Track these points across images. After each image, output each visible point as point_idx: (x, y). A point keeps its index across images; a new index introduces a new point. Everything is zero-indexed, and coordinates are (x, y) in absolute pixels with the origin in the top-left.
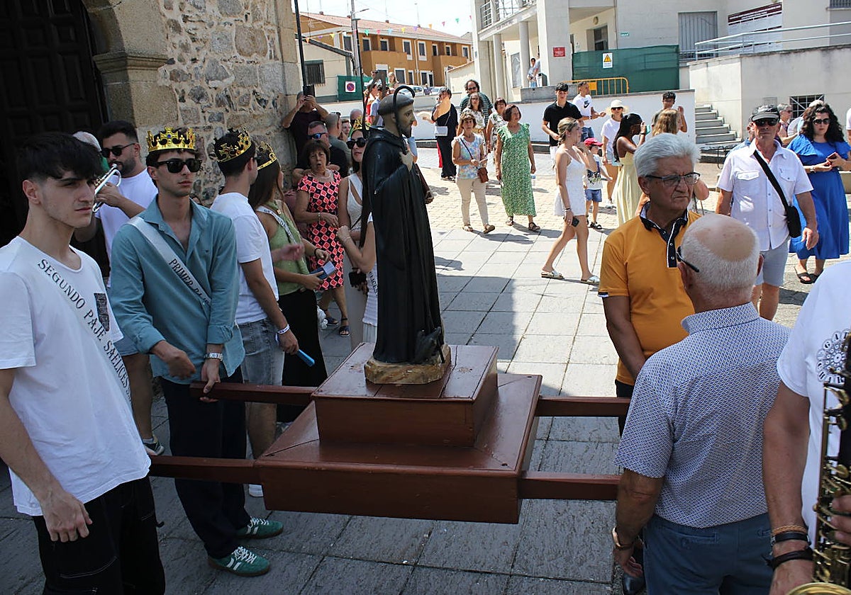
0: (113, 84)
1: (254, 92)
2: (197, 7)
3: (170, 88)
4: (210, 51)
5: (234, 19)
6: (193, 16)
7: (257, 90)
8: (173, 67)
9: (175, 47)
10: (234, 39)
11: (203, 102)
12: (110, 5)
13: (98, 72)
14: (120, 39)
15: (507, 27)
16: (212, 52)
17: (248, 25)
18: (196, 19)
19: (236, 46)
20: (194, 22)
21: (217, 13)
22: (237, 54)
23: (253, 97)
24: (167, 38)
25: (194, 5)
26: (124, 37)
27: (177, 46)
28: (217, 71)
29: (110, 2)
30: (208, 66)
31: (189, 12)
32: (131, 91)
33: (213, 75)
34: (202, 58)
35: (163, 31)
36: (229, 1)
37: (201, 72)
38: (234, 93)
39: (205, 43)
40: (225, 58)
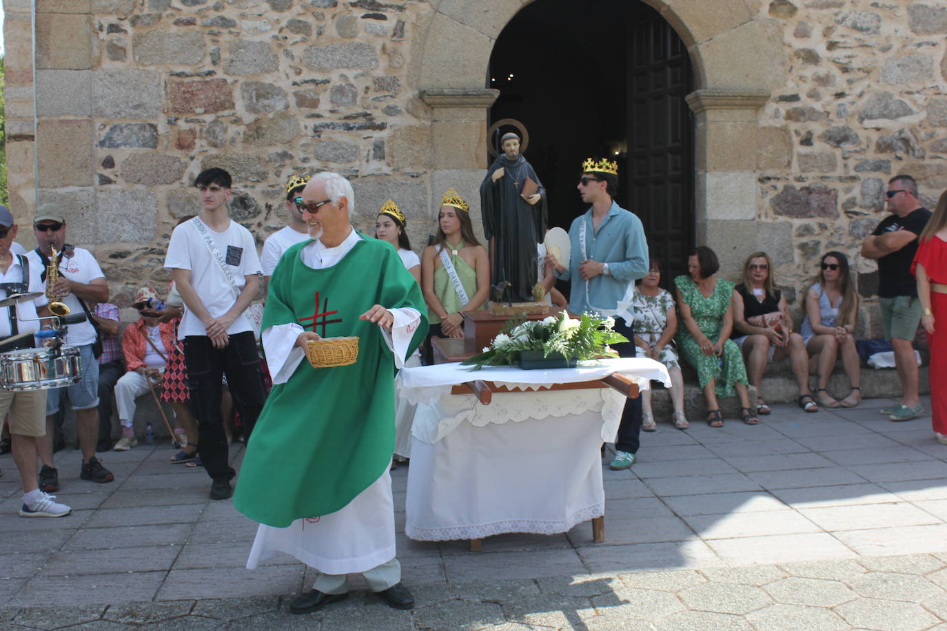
2: (861, 30)
3: (785, 130)
4: (878, 82)
6: (847, 41)
8: (795, 105)
9: (804, 81)
10: (937, 64)
11: (847, 147)
13: (693, 112)
14: (705, 79)
18: (850, 41)
19: (942, 70)
20: (850, 48)
21: (904, 30)
22: (942, 82)
24: (790, 71)
25: (855, 27)
27: (809, 80)
28: (886, 107)
29: (696, 40)
30: (869, 101)
31: (843, 36)
32: (708, 132)
33: (875, 112)
34: (858, 90)
35: (783, 64)
36: (938, 13)
37: (850, 109)
38: (922, 134)
39: (868, 72)
40: (910, 90)
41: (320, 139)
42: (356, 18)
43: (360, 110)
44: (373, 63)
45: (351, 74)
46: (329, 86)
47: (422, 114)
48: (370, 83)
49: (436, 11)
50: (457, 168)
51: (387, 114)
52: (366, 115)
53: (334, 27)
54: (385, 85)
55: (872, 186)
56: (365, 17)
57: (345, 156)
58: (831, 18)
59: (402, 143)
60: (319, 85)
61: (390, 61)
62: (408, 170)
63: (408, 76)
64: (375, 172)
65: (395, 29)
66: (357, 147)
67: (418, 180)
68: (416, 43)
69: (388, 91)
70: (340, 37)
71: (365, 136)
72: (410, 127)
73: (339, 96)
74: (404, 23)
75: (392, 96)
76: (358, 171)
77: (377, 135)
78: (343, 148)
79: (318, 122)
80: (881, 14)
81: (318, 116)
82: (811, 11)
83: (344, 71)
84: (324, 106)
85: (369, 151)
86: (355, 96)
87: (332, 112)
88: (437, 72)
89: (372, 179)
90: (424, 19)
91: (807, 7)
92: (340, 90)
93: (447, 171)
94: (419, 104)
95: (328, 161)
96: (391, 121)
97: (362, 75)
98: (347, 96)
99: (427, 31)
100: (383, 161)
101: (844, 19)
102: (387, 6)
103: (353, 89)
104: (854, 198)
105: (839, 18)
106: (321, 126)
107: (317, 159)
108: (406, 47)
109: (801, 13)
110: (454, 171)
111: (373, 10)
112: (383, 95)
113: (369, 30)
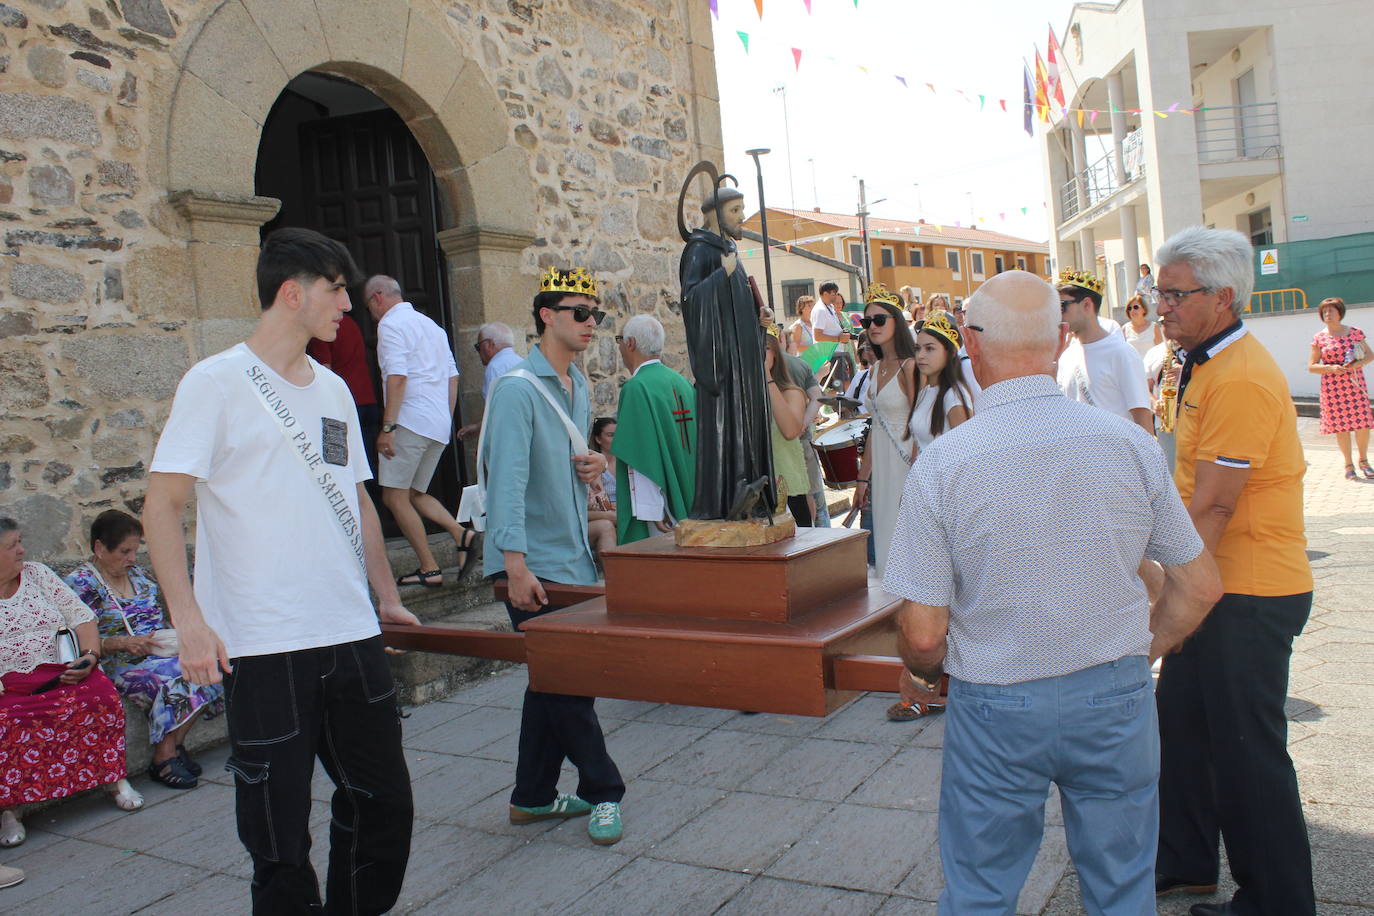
0: (459, 269)
1: (663, 292)
2: (584, 171)
4: (599, 230)
5: (637, 188)
6: (576, 182)
7: (667, 289)
8: (544, 250)
9: (549, 224)
10: (635, 216)
12: (461, 164)
13: (441, 253)
14: (472, 211)
15: (1100, 216)
16: (602, 233)
17: (658, 197)
18: (580, 186)
19: (638, 226)
20: (578, 190)
21: (612, 180)
22: (640, 237)
23: (660, 299)
24: (538, 210)
25: (579, 168)
26: (477, 206)
27: (552, 223)
28: (608, 259)
29: (463, 162)
30: (596, 251)
31: (572, 177)
32: (483, 278)
33: (601, 264)
34: (587, 240)
35: (532, 201)
36: (631, 163)
37: (585, 259)
38: (633, 291)
39: (592, 219)
40: (621, 242)
41: (18, 259)
42: (62, 55)
43: (82, 215)
44: (94, 136)
45: (62, 149)
46: (27, 166)
47: (173, 229)
48: (92, 170)
49: (182, 69)
50: (230, 317)
51: (124, 225)
52: (90, 223)
53: (25, 62)
54: (115, 176)
55: (606, 346)
56: (77, 56)
57: (65, 292)
58: (562, 156)
59: (149, 275)
60: (10, 162)
61: (119, 137)
62: (161, 318)
63: (147, 166)
64: (113, 321)
65: (124, 86)
66: (79, 277)
67: (175, 334)
68: (157, 114)
69: (121, 186)
70: (37, 82)
71: (92, 260)
72: (158, 249)
73: (46, 186)
74: (135, 79)
75: (127, 196)
76: (86, 318)
77: (109, 258)
78: (58, 277)
79: (14, 227)
80: (596, 158)
81: (11, 218)
82: (547, 143)
83: (50, 144)
84: (20, 203)
85: (99, 284)
86: (71, 189)
87: (35, 212)
88: (192, 164)
89: (108, 332)
90: (166, 78)
91: (544, 138)
92: (46, 175)
93: (219, 322)
94: (170, 212)
95: (34, 298)
96: (128, 235)
97: (80, 154)
98: (60, 187)
99: (174, 97)
100: (120, 303)
101: (571, 157)
102: (108, 45)
103: (67, 176)
104: (595, 359)
105: (568, 155)
106: (18, 235)
107: (16, 294)
108: (141, 118)
109: (541, 144)
110: (226, 321)
111: (87, 46)
112: (114, 192)
113: (84, 79)
